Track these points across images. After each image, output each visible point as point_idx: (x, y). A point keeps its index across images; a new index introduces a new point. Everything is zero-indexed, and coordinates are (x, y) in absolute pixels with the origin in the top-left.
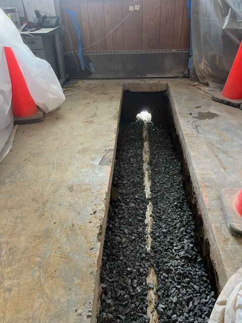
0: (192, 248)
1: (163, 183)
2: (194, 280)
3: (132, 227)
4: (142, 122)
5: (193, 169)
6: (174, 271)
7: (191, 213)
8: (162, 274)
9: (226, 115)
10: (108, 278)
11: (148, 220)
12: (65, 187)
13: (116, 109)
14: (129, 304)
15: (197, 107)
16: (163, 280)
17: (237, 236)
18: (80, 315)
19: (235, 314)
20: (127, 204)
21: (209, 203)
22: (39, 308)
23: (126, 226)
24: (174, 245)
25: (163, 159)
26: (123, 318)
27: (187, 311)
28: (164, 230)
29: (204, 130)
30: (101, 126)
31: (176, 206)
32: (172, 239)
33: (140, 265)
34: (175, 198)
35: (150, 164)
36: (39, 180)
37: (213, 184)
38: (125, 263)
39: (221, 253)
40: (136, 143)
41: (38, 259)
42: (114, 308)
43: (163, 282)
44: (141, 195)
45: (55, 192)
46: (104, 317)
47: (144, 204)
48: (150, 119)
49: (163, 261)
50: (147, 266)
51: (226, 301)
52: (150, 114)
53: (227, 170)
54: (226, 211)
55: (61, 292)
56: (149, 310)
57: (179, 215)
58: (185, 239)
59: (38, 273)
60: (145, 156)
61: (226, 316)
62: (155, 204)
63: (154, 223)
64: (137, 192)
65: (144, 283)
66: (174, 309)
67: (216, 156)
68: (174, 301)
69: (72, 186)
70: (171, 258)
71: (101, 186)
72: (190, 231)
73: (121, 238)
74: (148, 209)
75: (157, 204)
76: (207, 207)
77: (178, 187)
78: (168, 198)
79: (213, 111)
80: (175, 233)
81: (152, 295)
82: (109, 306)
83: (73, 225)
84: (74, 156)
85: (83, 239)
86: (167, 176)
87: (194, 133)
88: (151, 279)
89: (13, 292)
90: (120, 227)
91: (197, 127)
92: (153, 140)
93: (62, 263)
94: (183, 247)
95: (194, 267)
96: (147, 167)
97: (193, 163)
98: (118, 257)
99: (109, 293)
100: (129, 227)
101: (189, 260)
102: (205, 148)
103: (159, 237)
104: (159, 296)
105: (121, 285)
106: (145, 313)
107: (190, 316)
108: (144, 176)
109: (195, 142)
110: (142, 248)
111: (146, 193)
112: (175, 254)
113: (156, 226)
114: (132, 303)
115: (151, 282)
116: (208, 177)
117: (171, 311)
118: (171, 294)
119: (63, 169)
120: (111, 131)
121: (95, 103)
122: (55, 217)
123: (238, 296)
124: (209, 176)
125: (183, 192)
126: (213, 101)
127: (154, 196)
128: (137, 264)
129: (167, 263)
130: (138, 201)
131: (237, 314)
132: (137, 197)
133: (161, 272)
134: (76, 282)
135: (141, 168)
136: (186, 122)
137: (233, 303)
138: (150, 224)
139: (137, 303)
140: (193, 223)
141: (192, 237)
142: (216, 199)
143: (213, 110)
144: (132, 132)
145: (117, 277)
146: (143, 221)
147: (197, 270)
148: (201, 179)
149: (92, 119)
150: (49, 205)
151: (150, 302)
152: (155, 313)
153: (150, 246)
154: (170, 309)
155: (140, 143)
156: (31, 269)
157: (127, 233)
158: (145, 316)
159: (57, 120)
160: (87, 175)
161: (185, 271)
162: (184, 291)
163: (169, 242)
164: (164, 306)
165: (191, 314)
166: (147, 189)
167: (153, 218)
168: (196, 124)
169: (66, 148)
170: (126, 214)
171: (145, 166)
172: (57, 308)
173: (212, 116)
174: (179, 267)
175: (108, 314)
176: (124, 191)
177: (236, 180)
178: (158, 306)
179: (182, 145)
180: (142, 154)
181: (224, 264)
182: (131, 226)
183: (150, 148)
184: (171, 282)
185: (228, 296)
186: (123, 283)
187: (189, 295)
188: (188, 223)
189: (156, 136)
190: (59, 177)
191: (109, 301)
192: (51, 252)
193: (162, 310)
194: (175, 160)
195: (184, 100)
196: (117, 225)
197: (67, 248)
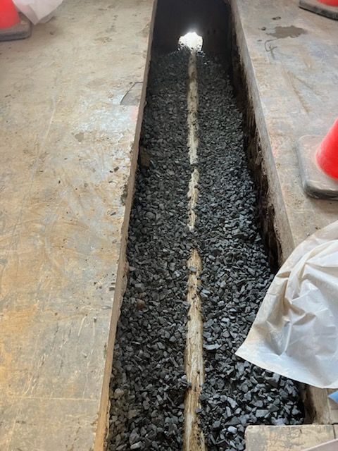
0: (250, 225)
1: (215, 144)
2: (249, 263)
3: (169, 202)
4: (187, 50)
5: (261, 112)
6: (223, 252)
7: (252, 183)
8: (208, 257)
9: (318, 31)
10: (137, 261)
11: (192, 192)
12: (71, 135)
13: (145, 19)
14: (164, 290)
15: (274, 19)
16: (209, 263)
17: (314, 198)
18: (101, 288)
19: (300, 286)
20: (163, 171)
21: (280, 157)
22: (46, 281)
23: (162, 199)
24: (226, 222)
25: (218, 109)
26: (157, 304)
27: (237, 296)
28: (213, 205)
29: (282, 54)
30: (123, 46)
31: (232, 173)
32: (224, 215)
33: (179, 247)
34: (231, 162)
35: (199, 114)
36: (31, 125)
37: (289, 131)
38: (160, 243)
39: (289, 218)
40: (178, 84)
41: (39, 226)
42: (145, 294)
43: (209, 265)
44: (184, 159)
45: (56, 142)
46: (133, 302)
47: (187, 171)
48: (201, 48)
49: (209, 241)
50: (188, 247)
51: (290, 272)
52: (201, 38)
53: (310, 113)
54: (302, 166)
55: (73, 263)
56: (189, 297)
57: (235, 184)
58: (241, 215)
59: (40, 243)
60: (191, 104)
61: (288, 289)
62: (203, 172)
63: (200, 196)
64: (177, 155)
65: (184, 267)
66: (222, 294)
67: (297, 93)
68: (222, 286)
69: (82, 134)
70: (221, 238)
71: (123, 134)
72: (249, 205)
73: (155, 214)
74: (193, 179)
75: (205, 172)
76: (276, 162)
77: (236, 147)
78: (222, 164)
79: (298, 26)
80: (228, 208)
81: (194, 280)
82: (139, 291)
83: (86, 185)
84: (82, 91)
85: (101, 202)
86: (223, 133)
87: (267, 58)
88: (194, 262)
89: (9, 263)
90: (152, 201)
91: (271, 50)
92: (203, 80)
93: (73, 230)
94: (237, 225)
95: (251, 248)
96: (193, 120)
97: (262, 103)
98: (150, 237)
99: (139, 277)
100: (165, 201)
101: (244, 239)
102: (282, 81)
103: (206, 213)
104: (203, 282)
105: (155, 269)
106: (185, 300)
107: (241, 302)
108: (189, 133)
109: (267, 71)
110: (183, 227)
111: (191, 157)
112: (226, 233)
113: (203, 199)
114: (168, 289)
115: (194, 265)
116: (282, 122)
117: (218, 297)
118: (219, 278)
119: (66, 110)
120: (139, 54)
121: (113, 9)
122: (59, 174)
123: (307, 266)
124: (284, 120)
125: (244, 155)
126: (301, 10)
127: (202, 160)
128: (176, 244)
129: (215, 243)
130: (179, 167)
131: (302, 285)
132: (177, 162)
133: (207, 255)
134: (94, 252)
135: (183, 122)
136: (256, 41)
137: (299, 274)
138: (194, 198)
139: (175, 289)
140: (253, 196)
141: (250, 212)
142: (291, 151)
143: (298, 24)
144: (172, 66)
145: (149, 259)
146: (185, 194)
147: (254, 251)
148: (271, 125)
149: (107, 35)
150: (49, 158)
151: (192, 287)
152: (198, 299)
153: (193, 224)
154: (216, 295)
155: (184, 85)
156: (31, 237)
157: (163, 208)
158: (184, 303)
159: (52, 36)
160: (103, 118)
161: (238, 252)
162: (236, 275)
163: (219, 219)
164: (209, 292)
165: (243, 299)
166: (192, 152)
167: (199, 189)
168: (271, 44)
169: (69, 79)
170: (161, 184)
171: (191, 118)
172: (70, 281)
173: (296, 32)
174: (231, 248)
175: (138, 300)
176: (159, 154)
177: (321, 126)
178: (201, 291)
179: (247, 78)
180: (186, 101)
181: (292, 231)
182: (168, 199)
183: (199, 92)
184: (219, 266)
185: (293, 267)
186: (157, 266)
187: (242, 278)
188: (247, 195)
189: (209, 74)
190: (61, 121)
191: (139, 285)
192: (57, 218)
193: (206, 296)
194: (235, 110)
195: (256, 7)
196: (149, 197)
197: (79, 213)
